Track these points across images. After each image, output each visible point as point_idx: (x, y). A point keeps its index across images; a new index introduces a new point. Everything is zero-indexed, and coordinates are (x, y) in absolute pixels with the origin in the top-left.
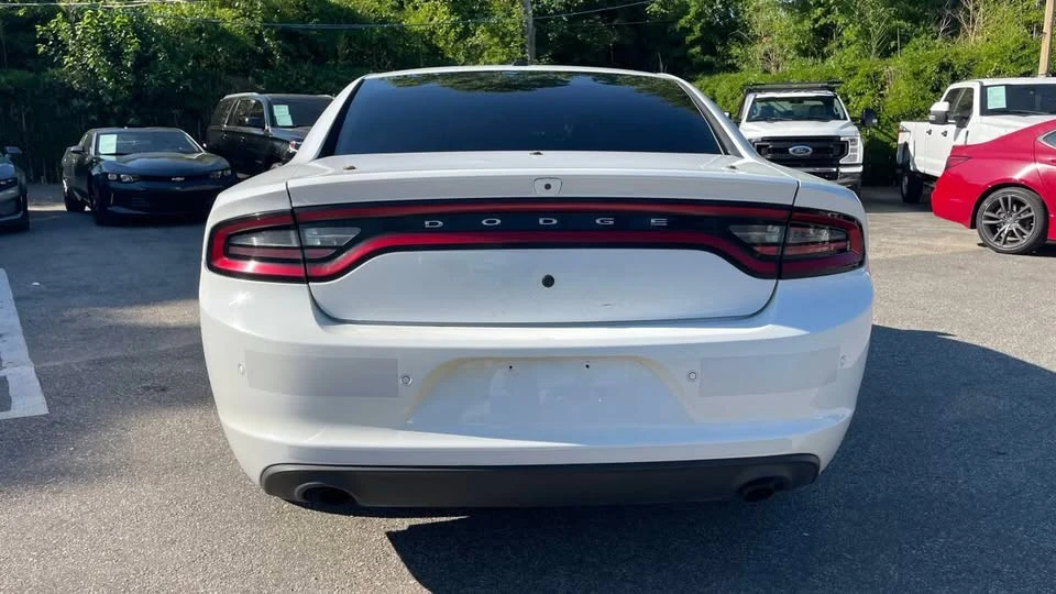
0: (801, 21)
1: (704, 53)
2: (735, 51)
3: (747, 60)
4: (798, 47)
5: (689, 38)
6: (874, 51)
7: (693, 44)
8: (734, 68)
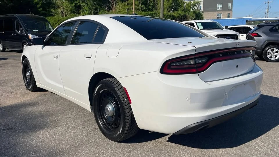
0: (71, 4)
1: (43, 10)
2: (53, 10)
3: (56, 13)
4: (71, 11)
5: (38, 6)
6: (93, 13)
7: (40, 7)
8: (52, 15)
